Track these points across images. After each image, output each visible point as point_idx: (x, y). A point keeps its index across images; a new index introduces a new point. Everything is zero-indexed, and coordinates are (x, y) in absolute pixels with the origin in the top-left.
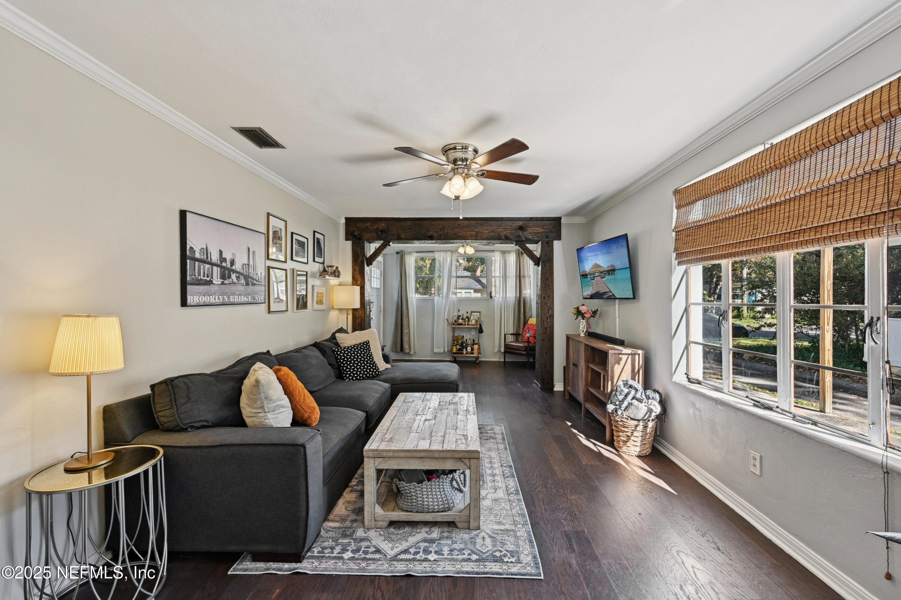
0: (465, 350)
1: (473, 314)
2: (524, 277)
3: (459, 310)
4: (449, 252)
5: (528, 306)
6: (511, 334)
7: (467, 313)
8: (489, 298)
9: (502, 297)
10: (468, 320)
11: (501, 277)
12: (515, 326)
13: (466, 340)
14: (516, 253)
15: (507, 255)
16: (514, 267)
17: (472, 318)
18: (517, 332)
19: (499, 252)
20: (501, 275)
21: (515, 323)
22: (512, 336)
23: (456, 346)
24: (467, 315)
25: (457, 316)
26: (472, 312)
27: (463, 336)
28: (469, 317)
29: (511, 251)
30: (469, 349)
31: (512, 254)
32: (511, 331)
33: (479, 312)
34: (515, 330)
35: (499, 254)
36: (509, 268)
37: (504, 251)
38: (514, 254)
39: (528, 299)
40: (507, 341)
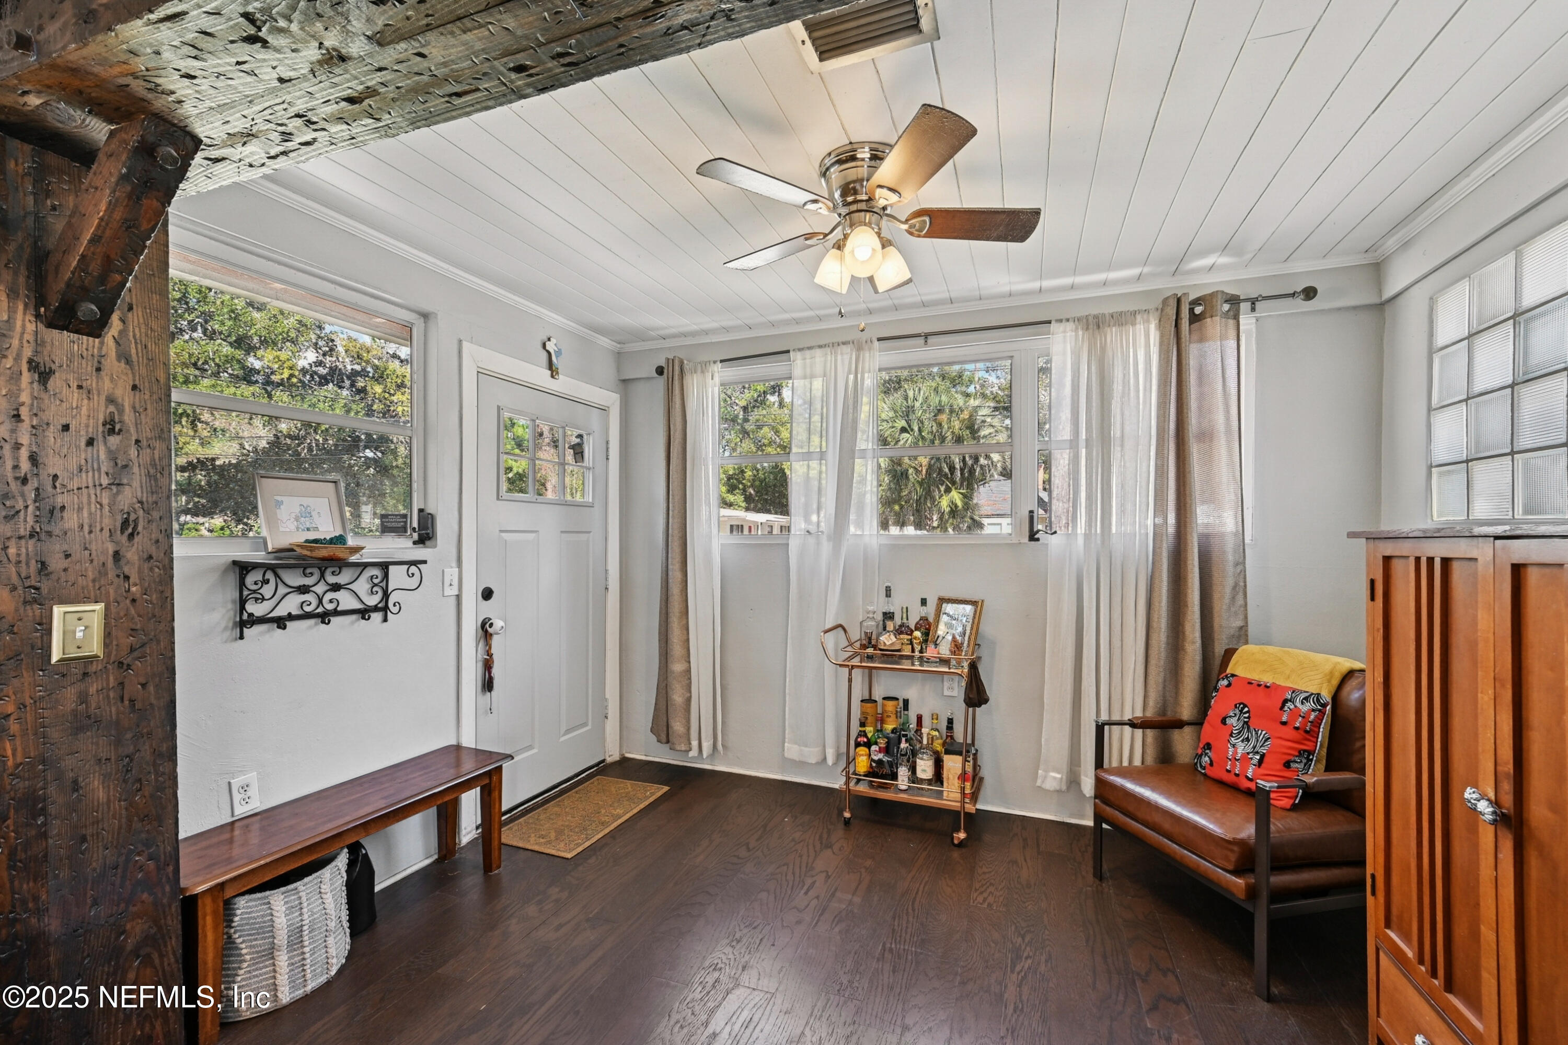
0: (903, 772)
1: (949, 608)
2: (1207, 436)
3: (888, 592)
4: (846, 349)
5: (1230, 582)
6: (1133, 724)
7: (924, 602)
8: (1026, 540)
9: (1087, 536)
10: (926, 634)
11: (1082, 443)
12: (1157, 676)
13: (920, 719)
14: (1160, 326)
15: (1112, 334)
16: (1148, 390)
17: (941, 630)
18: (1163, 710)
19: (1070, 326)
20: (1083, 436)
21: (1153, 661)
22: (1139, 733)
23: (868, 745)
24: (923, 611)
25: (879, 617)
26: (942, 601)
27: (906, 703)
28: (931, 620)
29: (1134, 313)
30: (925, 768)
31: (1140, 328)
32: (1133, 708)
33: (974, 603)
34: (1151, 703)
35: (1070, 334)
36: (1125, 394)
37: (1096, 317)
38: (1153, 327)
39: (1230, 545)
40: (1112, 759)
